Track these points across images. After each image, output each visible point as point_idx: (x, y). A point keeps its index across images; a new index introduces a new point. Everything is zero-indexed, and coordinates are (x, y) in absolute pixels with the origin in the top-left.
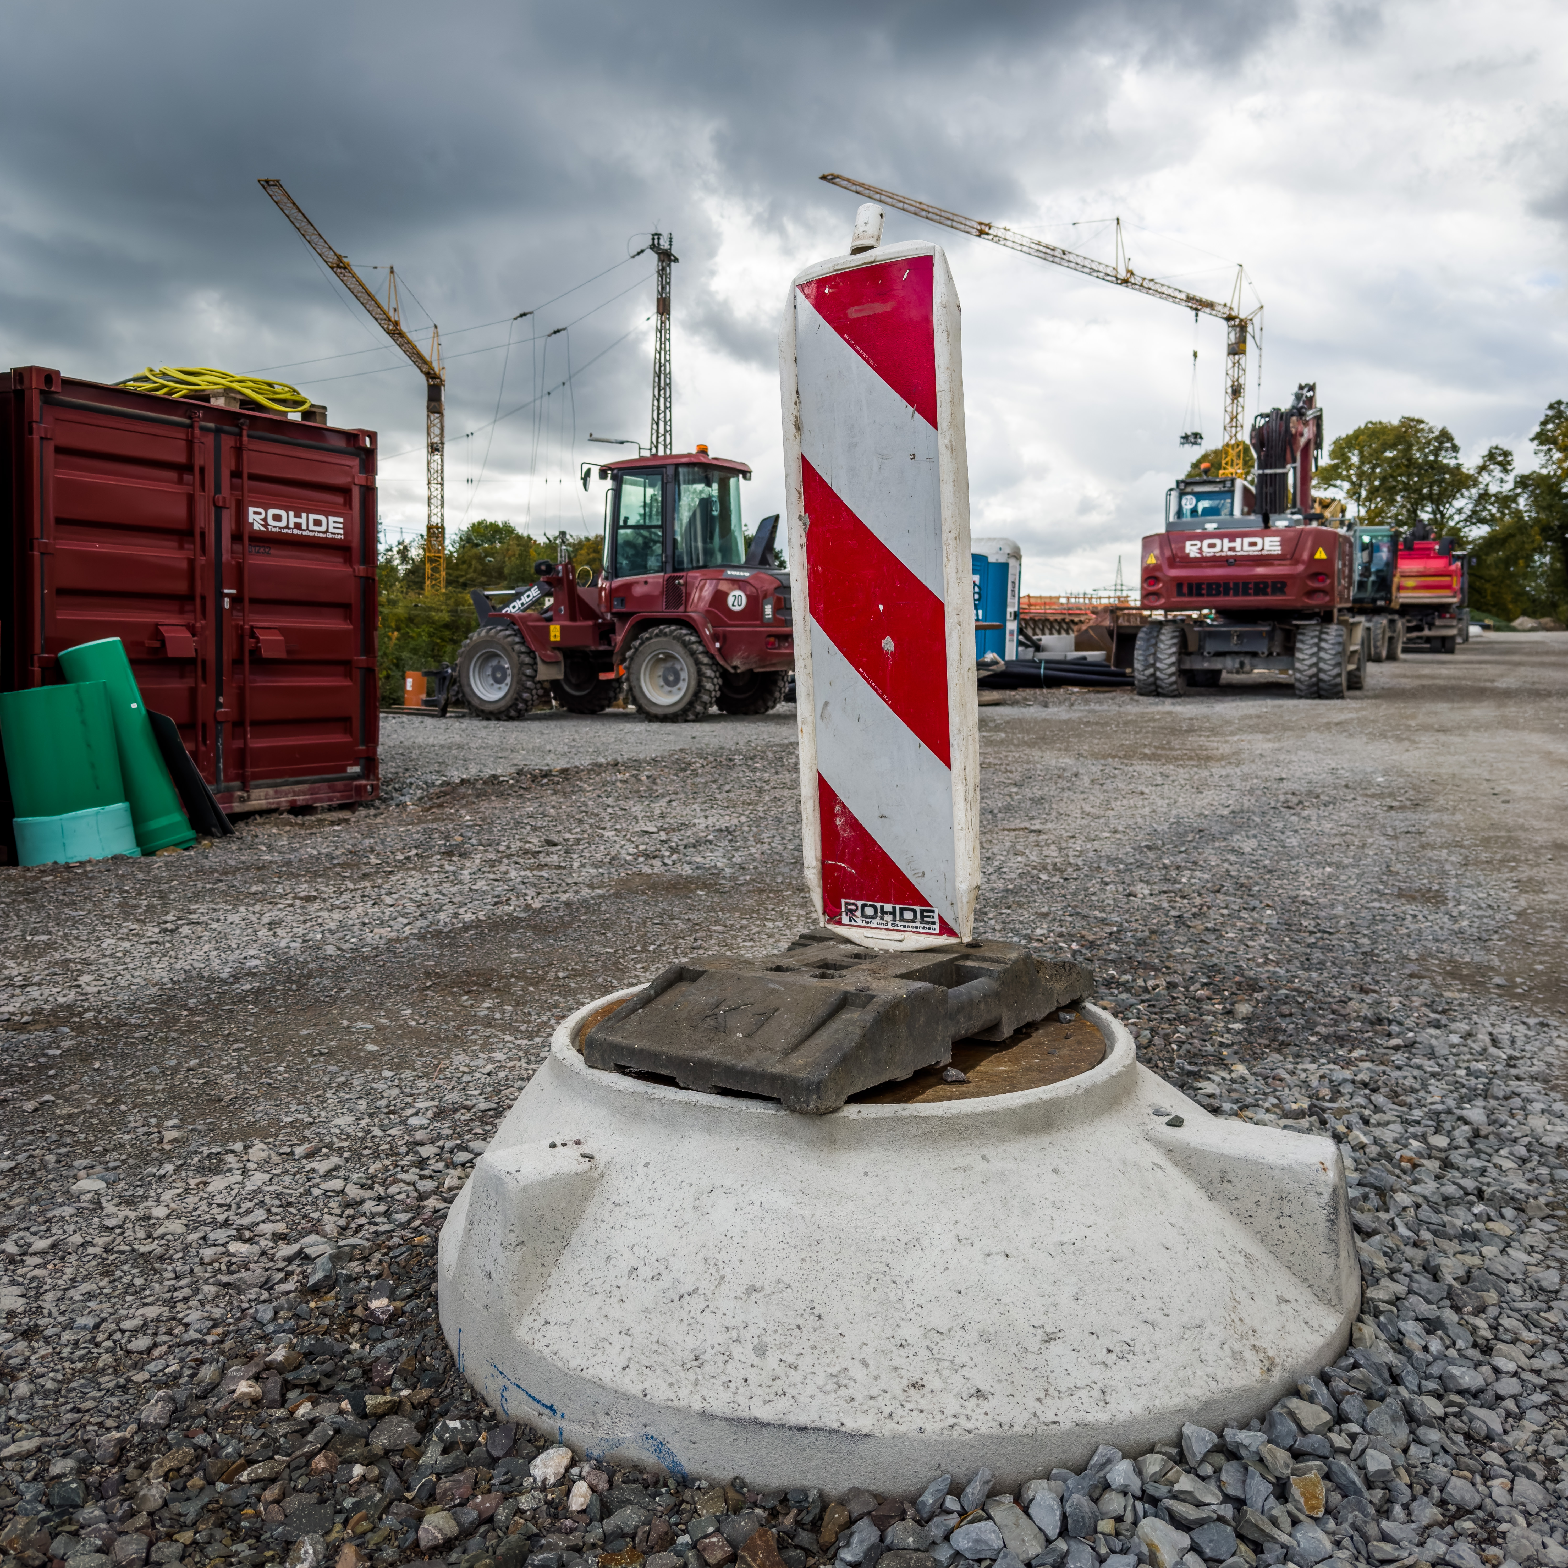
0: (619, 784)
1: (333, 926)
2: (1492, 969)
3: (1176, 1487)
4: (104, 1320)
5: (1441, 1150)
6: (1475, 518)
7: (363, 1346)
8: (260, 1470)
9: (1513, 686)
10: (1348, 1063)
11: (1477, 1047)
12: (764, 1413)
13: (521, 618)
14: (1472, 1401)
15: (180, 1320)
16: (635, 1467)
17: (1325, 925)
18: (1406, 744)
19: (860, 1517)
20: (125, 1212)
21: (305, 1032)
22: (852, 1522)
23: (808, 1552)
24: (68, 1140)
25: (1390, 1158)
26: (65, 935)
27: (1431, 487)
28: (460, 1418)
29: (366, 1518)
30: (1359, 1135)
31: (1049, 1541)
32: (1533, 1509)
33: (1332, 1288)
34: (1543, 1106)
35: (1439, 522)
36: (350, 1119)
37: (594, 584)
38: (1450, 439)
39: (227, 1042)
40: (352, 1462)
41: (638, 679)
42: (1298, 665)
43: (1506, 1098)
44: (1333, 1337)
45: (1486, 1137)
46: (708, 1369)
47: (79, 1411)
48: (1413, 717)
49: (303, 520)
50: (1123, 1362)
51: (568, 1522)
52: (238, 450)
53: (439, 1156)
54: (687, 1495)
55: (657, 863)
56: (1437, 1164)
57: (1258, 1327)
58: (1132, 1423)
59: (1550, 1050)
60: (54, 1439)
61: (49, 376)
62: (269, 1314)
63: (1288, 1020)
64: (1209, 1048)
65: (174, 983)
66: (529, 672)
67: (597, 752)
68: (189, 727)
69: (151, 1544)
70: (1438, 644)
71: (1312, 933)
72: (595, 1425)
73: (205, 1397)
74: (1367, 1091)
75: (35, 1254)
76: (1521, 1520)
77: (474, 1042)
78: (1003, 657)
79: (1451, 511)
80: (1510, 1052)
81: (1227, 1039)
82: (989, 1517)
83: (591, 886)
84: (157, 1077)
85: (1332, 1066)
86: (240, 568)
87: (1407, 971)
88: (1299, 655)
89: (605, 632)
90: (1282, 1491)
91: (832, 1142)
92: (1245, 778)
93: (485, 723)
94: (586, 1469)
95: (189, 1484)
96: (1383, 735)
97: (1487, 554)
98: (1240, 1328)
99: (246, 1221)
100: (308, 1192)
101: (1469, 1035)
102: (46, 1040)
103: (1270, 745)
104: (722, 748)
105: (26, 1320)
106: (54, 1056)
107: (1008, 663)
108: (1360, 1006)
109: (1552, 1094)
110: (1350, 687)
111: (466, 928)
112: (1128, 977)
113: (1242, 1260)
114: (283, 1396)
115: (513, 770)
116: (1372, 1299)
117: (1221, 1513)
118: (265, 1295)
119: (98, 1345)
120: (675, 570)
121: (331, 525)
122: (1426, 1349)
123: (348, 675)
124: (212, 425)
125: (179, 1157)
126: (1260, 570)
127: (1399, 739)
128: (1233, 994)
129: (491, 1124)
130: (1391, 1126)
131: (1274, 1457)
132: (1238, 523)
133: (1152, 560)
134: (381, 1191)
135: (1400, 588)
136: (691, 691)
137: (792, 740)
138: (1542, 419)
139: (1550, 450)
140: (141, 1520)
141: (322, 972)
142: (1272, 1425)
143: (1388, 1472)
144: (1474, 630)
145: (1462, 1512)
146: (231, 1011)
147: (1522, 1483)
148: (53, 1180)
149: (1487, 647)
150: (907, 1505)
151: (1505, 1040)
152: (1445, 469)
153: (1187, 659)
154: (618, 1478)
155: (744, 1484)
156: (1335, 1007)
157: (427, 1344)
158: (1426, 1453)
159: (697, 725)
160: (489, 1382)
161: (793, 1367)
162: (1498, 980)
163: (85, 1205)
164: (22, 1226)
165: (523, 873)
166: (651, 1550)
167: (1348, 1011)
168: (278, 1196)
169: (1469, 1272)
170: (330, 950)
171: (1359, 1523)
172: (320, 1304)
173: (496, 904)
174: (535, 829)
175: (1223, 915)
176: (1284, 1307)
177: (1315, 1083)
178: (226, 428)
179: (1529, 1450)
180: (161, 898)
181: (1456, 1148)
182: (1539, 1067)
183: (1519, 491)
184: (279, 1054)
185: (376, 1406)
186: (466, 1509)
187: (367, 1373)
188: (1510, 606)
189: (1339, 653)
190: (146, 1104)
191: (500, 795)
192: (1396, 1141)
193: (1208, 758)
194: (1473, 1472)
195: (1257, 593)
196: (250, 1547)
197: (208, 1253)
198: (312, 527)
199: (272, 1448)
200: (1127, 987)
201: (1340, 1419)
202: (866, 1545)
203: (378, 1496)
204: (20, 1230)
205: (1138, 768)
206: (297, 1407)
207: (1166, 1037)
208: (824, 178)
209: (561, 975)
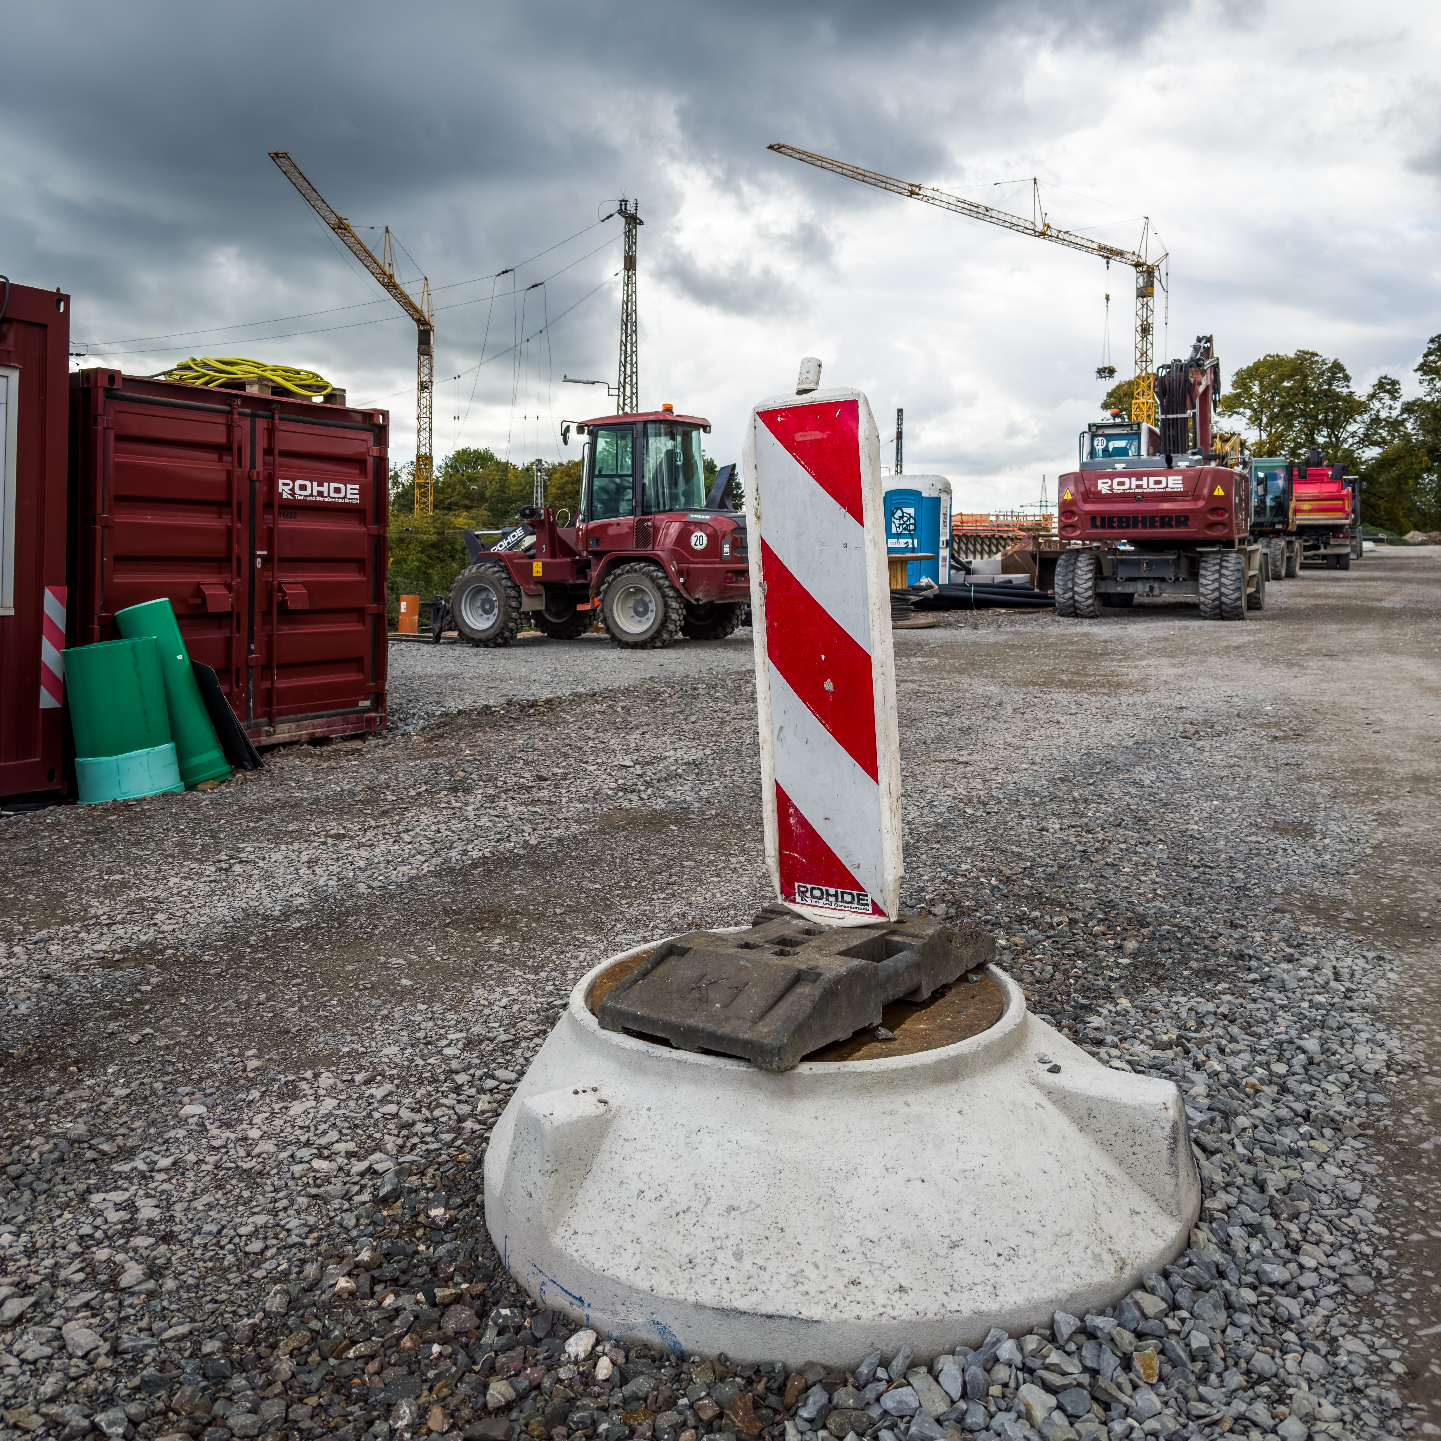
0: (597, 715)
1: (362, 864)
2: (1344, 902)
3: (1048, 1361)
4: (224, 1227)
5: (1280, 1077)
6: (1367, 440)
7: (428, 1248)
8: (362, 1348)
9: (1397, 606)
10: (1213, 996)
11: (1320, 980)
12: (742, 1304)
13: (507, 556)
14: (1280, 1291)
15: (283, 1227)
16: (645, 1345)
17: (1208, 859)
18: (1296, 669)
19: (814, 1384)
20: (227, 1134)
21: (350, 968)
22: (807, 1388)
23: (776, 1411)
24: (170, 1070)
25: (1237, 1085)
26: (136, 874)
27: (1326, 413)
28: (509, 1307)
29: (446, 1386)
30: (1215, 1065)
31: (953, 1402)
32: (1315, 1376)
33: (1173, 1202)
34: (1368, 1035)
35: (1335, 444)
36: (395, 1049)
37: (573, 524)
38: (1342, 369)
39: (287, 978)
40: (431, 1342)
41: (612, 611)
42: (1201, 590)
43: (1339, 1028)
44: (1174, 1241)
45: (1318, 1065)
46: (700, 1270)
47: (216, 1302)
48: (1303, 641)
49: (325, 489)
50: (1010, 1264)
51: (596, 1389)
52: (271, 431)
53: (471, 1083)
54: (685, 1367)
55: (634, 797)
56: (1276, 1088)
57: (1114, 1235)
58: (1017, 1310)
59: (1382, 983)
60: (200, 1324)
61: (112, 375)
62: (353, 1222)
63: (1167, 955)
64: (1101, 982)
65: (235, 921)
66: (514, 604)
67: (577, 682)
68: (224, 672)
69: (288, 1407)
70: (1334, 561)
71: (1196, 867)
72: (614, 1313)
73: (311, 1290)
74: (1226, 1022)
75: (160, 1171)
76: (1305, 1386)
77: (490, 976)
78: (937, 582)
79: (1345, 435)
80: (1348, 984)
81: (1116, 973)
82: (909, 1384)
83: (579, 822)
84: (232, 1011)
85: (1199, 999)
86: (271, 531)
87: (1273, 906)
88: (1202, 581)
89: (582, 568)
90: (1127, 1363)
91: (790, 1092)
92: (1150, 706)
93: (475, 650)
94: (608, 1347)
95: (310, 1359)
96: (1276, 660)
97: (1379, 474)
98: (1100, 1235)
99: (323, 1141)
100: (370, 1115)
101: (1317, 968)
102: (138, 977)
103: (1174, 671)
104: (687, 676)
105: (163, 1227)
106: (146, 992)
107: (941, 587)
108: (1228, 942)
109: (1378, 1024)
110: (1250, 608)
111: (475, 865)
112: (1036, 913)
113: (1103, 1180)
114: (372, 1289)
115: (503, 700)
116: (1209, 1209)
117: (1080, 1380)
118: (346, 1206)
119: (222, 1248)
120: (644, 513)
121: (349, 491)
122: (1248, 1249)
123: (361, 620)
124: (248, 411)
125: (262, 1084)
126: (1166, 506)
127: (1290, 665)
128: (1124, 929)
129: (511, 1054)
130: (1242, 1055)
131: (1122, 1338)
132: (1145, 463)
133: (1068, 496)
134: (428, 1114)
135: (1296, 511)
136: (659, 621)
137: (749, 667)
138: (1425, 351)
139: (1432, 379)
140: (278, 1388)
141: (357, 910)
142: (1122, 1312)
143: (1206, 1349)
144: (1367, 545)
145: (1262, 1379)
146: (286, 948)
147: (1310, 1357)
148: (163, 1105)
149: (1381, 563)
150: (848, 1375)
151: (1345, 972)
152: (1338, 397)
153: (1102, 583)
154: (632, 1354)
155: (727, 1359)
156: (1207, 942)
157: (478, 1247)
158: (1238, 1333)
159: (664, 651)
160: (531, 1278)
161: (762, 1268)
162: (1348, 915)
163: (193, 1127)
164: (146, 1146)
165: (519, 809)
166: (659, 1410)
167: (1217, 946)
168: (347, 1119)
169: (1290, 1184)
170: (362, 888)
171: (1182, 1388)
172: (391, 1212)
173: (498, 841)
174: (527, 763)
175: (1121, 850)
176: (1135, 1218)
177: (1184, 1015)
178: (260, 412)
179: (1319, 1330)
180: (213, 837)
181: (1294, 1074)
182: (1371, 999)
183: (1405, 416)
184: (331, 988)
185: (443, 1298)
186: (520, 1379)
187: (434, 1269)
188: (1403, 520)
189: (1238, 579)
190: (228, 1036)
191: (493, 726)
192: (1244, 1069)
193: (1119, 685)
194: (1274, 1348)
195: (1162, 526)
196: (361, 1409)
197: (297, 1169)
198: (332, 494)
199: (369, 1332)
200: (1034, 923)
201: (1174, 1306)
202: (818, 1405)
203: (454, 1369)
204: (144, 1150)
205: (1055, 696)
206: (384, 1299)
207: (1066, 972)
208: (771, 147)
209: (558, 911)
